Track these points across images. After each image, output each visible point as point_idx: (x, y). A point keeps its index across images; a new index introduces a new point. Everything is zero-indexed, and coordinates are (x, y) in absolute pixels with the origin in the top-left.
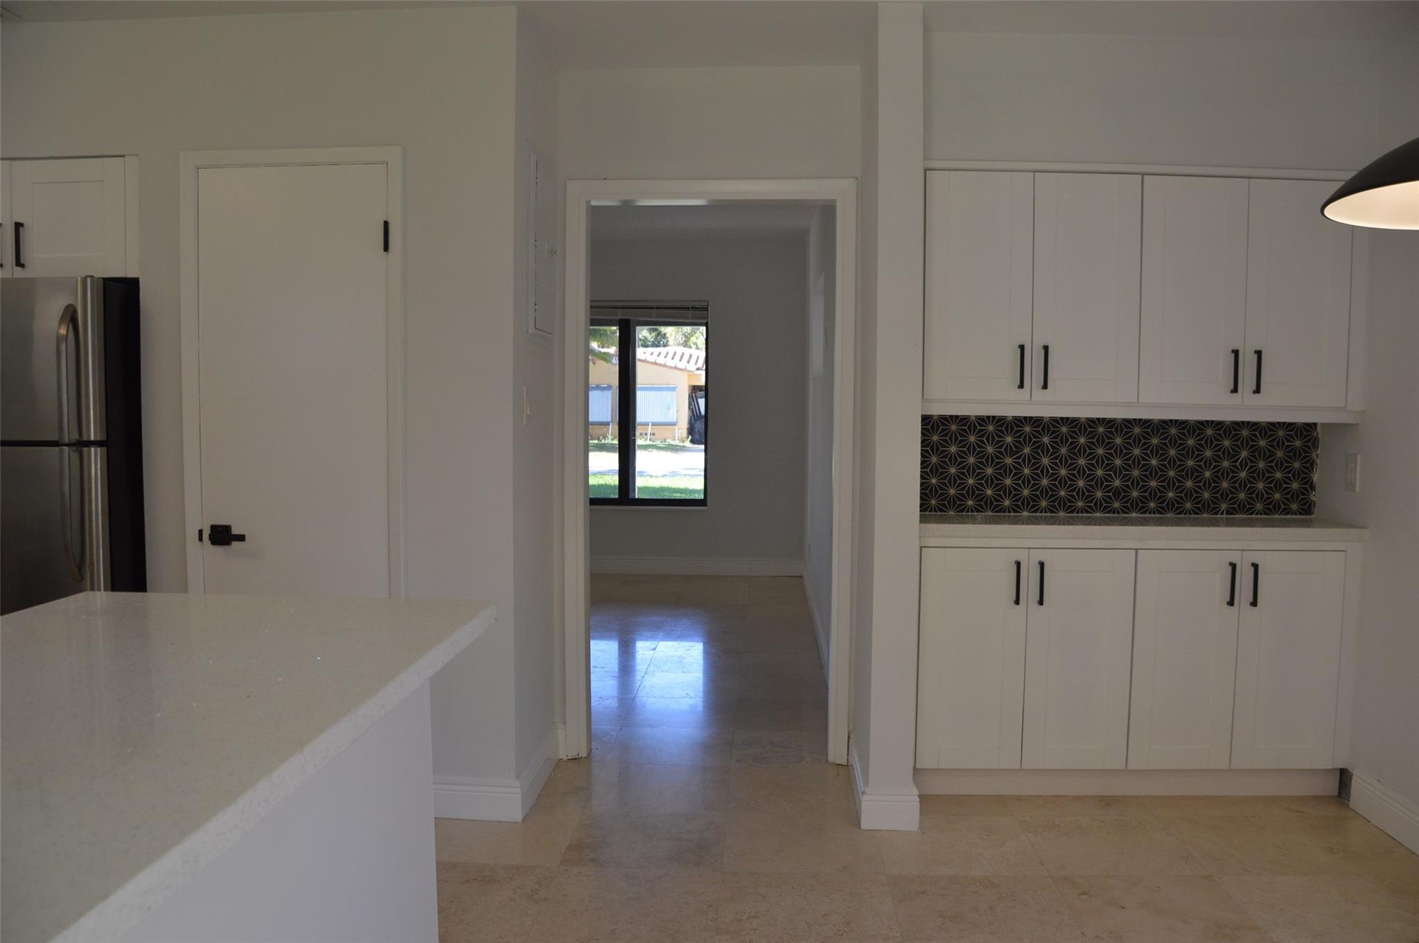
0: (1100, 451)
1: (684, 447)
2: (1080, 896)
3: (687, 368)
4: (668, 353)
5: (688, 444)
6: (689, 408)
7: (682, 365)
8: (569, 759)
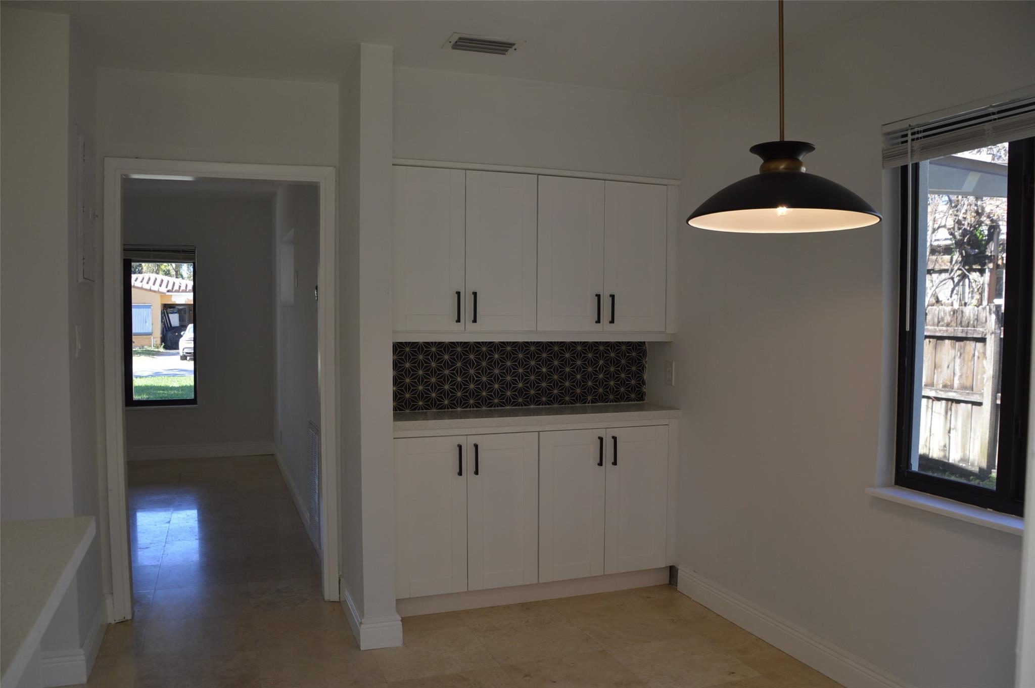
0: (509, 363)
1: (159, 352)
2: (525, 678)
3: (160, 290)
4: (143, 278)
5: (162, 350)
6: (162, 321)
7: (156, 288)
8: (116, 623)
